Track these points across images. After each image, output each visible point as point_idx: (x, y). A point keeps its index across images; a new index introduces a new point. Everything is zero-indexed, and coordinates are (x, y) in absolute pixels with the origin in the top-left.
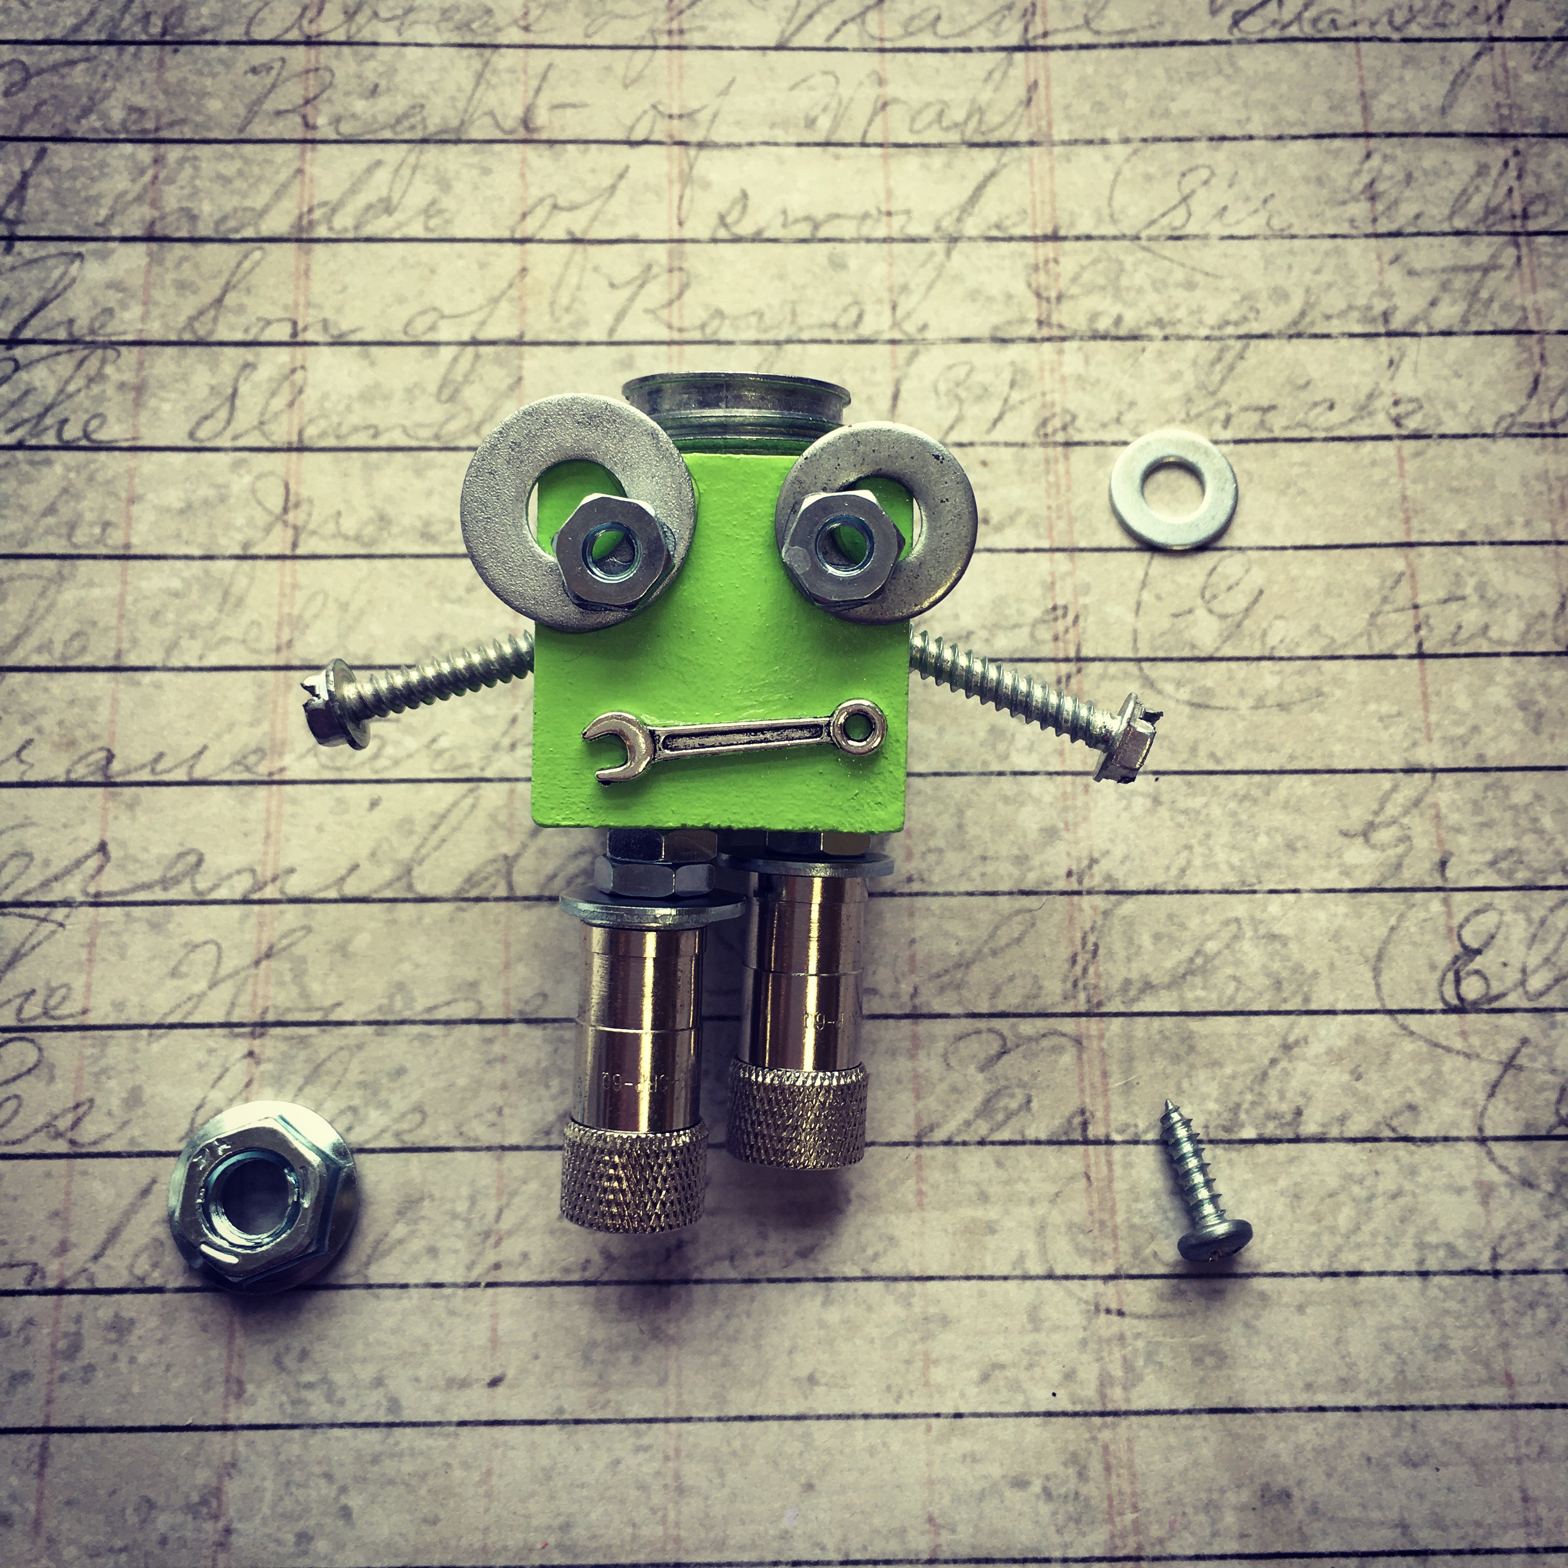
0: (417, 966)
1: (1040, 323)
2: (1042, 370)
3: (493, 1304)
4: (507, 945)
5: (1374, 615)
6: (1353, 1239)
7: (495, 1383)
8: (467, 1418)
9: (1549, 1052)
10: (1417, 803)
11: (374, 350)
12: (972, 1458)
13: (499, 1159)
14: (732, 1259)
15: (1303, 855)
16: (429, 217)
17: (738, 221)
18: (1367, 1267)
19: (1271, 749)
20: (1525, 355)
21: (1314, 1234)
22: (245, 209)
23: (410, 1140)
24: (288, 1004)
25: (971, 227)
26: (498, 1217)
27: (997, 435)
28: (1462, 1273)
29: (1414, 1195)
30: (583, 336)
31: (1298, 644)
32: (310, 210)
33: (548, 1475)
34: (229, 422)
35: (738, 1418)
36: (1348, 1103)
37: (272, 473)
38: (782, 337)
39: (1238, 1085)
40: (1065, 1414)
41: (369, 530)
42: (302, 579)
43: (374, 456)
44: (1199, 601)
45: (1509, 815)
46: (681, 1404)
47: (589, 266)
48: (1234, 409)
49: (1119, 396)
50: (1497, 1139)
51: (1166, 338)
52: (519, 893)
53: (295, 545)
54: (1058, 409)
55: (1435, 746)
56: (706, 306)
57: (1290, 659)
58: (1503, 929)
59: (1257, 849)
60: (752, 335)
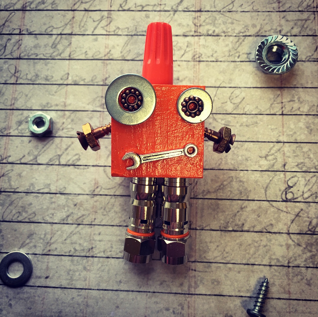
0: (36, 180)
1: (195, 32)
2: (195, 43)
3: (48, 259)
4: (58, 175)
5: (271, 105)
6: (254, 256)
7: (47, 278)
8: (40, 285)
9: (308, 213)
10: (279, 150)
11: (38, 36)
12: (156, 303)
13: (52, 226)
14: (104, 252)
15: (249, 162)
16: (52, 5)
17: (124, 6)
18: (256, 263)
19: (244, 136)
20: (314, 41)
21: (244, 254)
22: (11, 3)
23: (32, 220)
24: (6, 187)
25: (180, 8)
26: (51, 239)
27: (182, 59)
28: (280, 266)
29: (270, 246)
30: (86, 33)
31: (252, 111)
32: (26, 3)
33: (57, 300)
34: (4, 52)
35: (102, 290)
36: (256, 223)
37: (13, 64)
38: (133, 34)
39: (229, 217)
40: (179, 294)
41: (34, 78)
42: (18, 89)
43: (36, 61)
44: (229, 100)
45: (302, 154)
46: (89, 285)
47: (89, 17)
48: (241, 54)
49: (213, 50)
50: (292, 234)
51: (225, 36)
52: (61, 164)
53: (17, 81)
54: (198, 53)
55: (285, 136)
56: (116, 26)
57: (250, 114)
58: (298, 182)
59: (238, 160)
60: (126, 33)
